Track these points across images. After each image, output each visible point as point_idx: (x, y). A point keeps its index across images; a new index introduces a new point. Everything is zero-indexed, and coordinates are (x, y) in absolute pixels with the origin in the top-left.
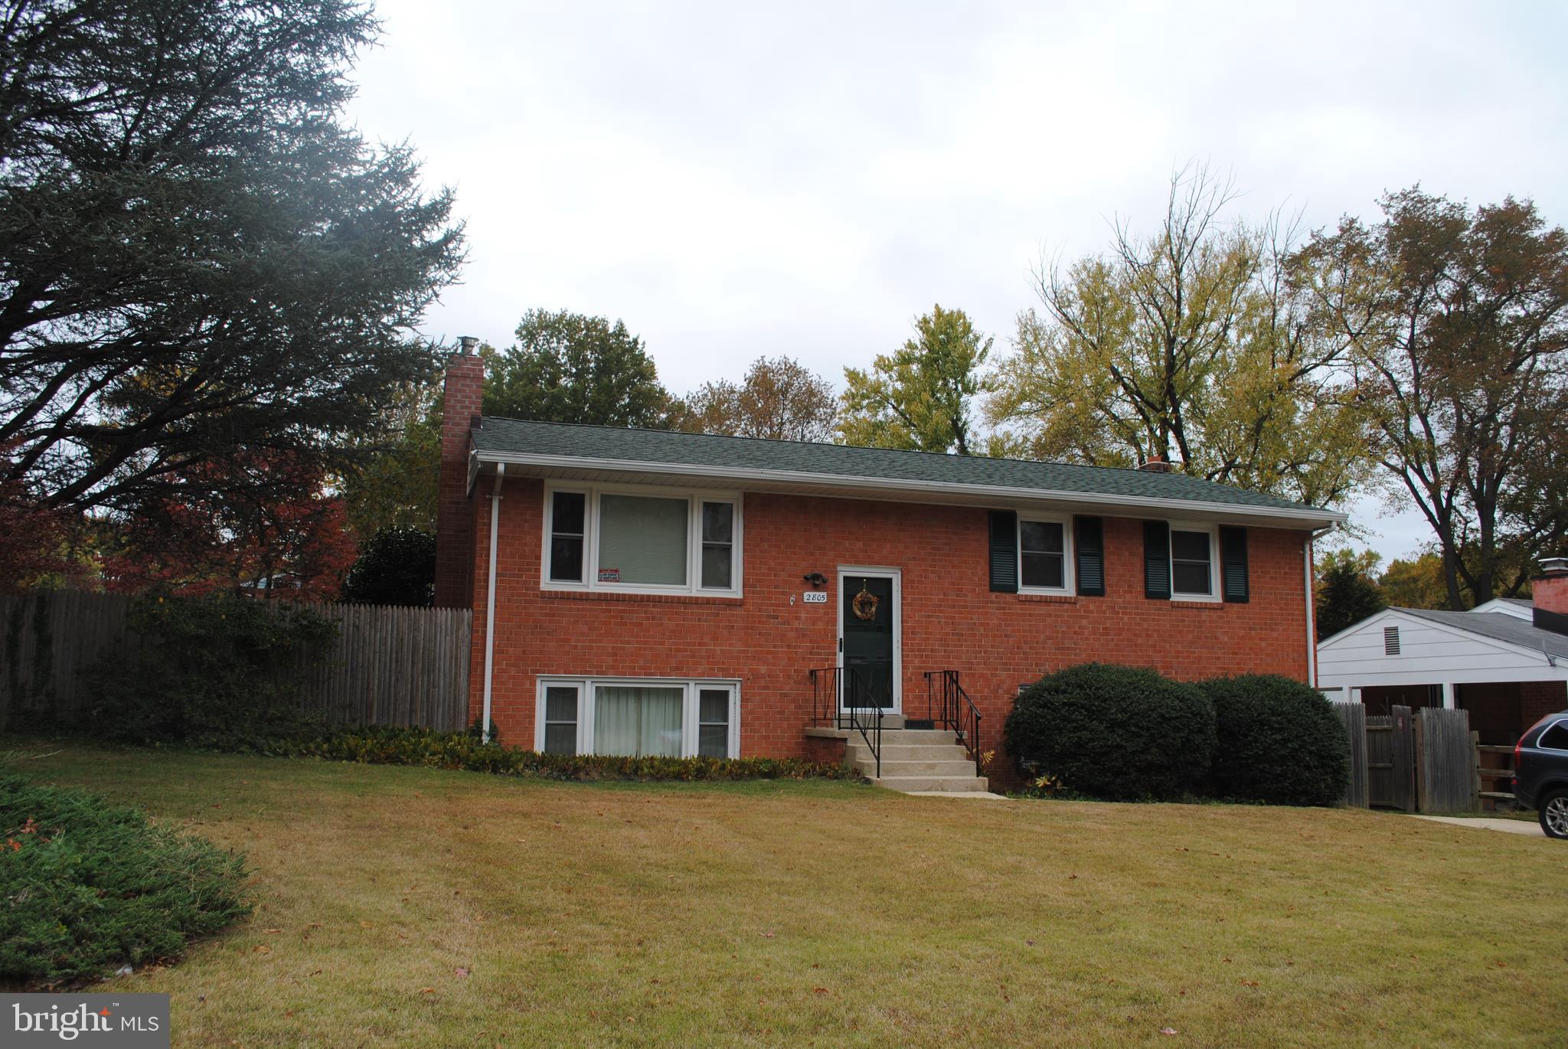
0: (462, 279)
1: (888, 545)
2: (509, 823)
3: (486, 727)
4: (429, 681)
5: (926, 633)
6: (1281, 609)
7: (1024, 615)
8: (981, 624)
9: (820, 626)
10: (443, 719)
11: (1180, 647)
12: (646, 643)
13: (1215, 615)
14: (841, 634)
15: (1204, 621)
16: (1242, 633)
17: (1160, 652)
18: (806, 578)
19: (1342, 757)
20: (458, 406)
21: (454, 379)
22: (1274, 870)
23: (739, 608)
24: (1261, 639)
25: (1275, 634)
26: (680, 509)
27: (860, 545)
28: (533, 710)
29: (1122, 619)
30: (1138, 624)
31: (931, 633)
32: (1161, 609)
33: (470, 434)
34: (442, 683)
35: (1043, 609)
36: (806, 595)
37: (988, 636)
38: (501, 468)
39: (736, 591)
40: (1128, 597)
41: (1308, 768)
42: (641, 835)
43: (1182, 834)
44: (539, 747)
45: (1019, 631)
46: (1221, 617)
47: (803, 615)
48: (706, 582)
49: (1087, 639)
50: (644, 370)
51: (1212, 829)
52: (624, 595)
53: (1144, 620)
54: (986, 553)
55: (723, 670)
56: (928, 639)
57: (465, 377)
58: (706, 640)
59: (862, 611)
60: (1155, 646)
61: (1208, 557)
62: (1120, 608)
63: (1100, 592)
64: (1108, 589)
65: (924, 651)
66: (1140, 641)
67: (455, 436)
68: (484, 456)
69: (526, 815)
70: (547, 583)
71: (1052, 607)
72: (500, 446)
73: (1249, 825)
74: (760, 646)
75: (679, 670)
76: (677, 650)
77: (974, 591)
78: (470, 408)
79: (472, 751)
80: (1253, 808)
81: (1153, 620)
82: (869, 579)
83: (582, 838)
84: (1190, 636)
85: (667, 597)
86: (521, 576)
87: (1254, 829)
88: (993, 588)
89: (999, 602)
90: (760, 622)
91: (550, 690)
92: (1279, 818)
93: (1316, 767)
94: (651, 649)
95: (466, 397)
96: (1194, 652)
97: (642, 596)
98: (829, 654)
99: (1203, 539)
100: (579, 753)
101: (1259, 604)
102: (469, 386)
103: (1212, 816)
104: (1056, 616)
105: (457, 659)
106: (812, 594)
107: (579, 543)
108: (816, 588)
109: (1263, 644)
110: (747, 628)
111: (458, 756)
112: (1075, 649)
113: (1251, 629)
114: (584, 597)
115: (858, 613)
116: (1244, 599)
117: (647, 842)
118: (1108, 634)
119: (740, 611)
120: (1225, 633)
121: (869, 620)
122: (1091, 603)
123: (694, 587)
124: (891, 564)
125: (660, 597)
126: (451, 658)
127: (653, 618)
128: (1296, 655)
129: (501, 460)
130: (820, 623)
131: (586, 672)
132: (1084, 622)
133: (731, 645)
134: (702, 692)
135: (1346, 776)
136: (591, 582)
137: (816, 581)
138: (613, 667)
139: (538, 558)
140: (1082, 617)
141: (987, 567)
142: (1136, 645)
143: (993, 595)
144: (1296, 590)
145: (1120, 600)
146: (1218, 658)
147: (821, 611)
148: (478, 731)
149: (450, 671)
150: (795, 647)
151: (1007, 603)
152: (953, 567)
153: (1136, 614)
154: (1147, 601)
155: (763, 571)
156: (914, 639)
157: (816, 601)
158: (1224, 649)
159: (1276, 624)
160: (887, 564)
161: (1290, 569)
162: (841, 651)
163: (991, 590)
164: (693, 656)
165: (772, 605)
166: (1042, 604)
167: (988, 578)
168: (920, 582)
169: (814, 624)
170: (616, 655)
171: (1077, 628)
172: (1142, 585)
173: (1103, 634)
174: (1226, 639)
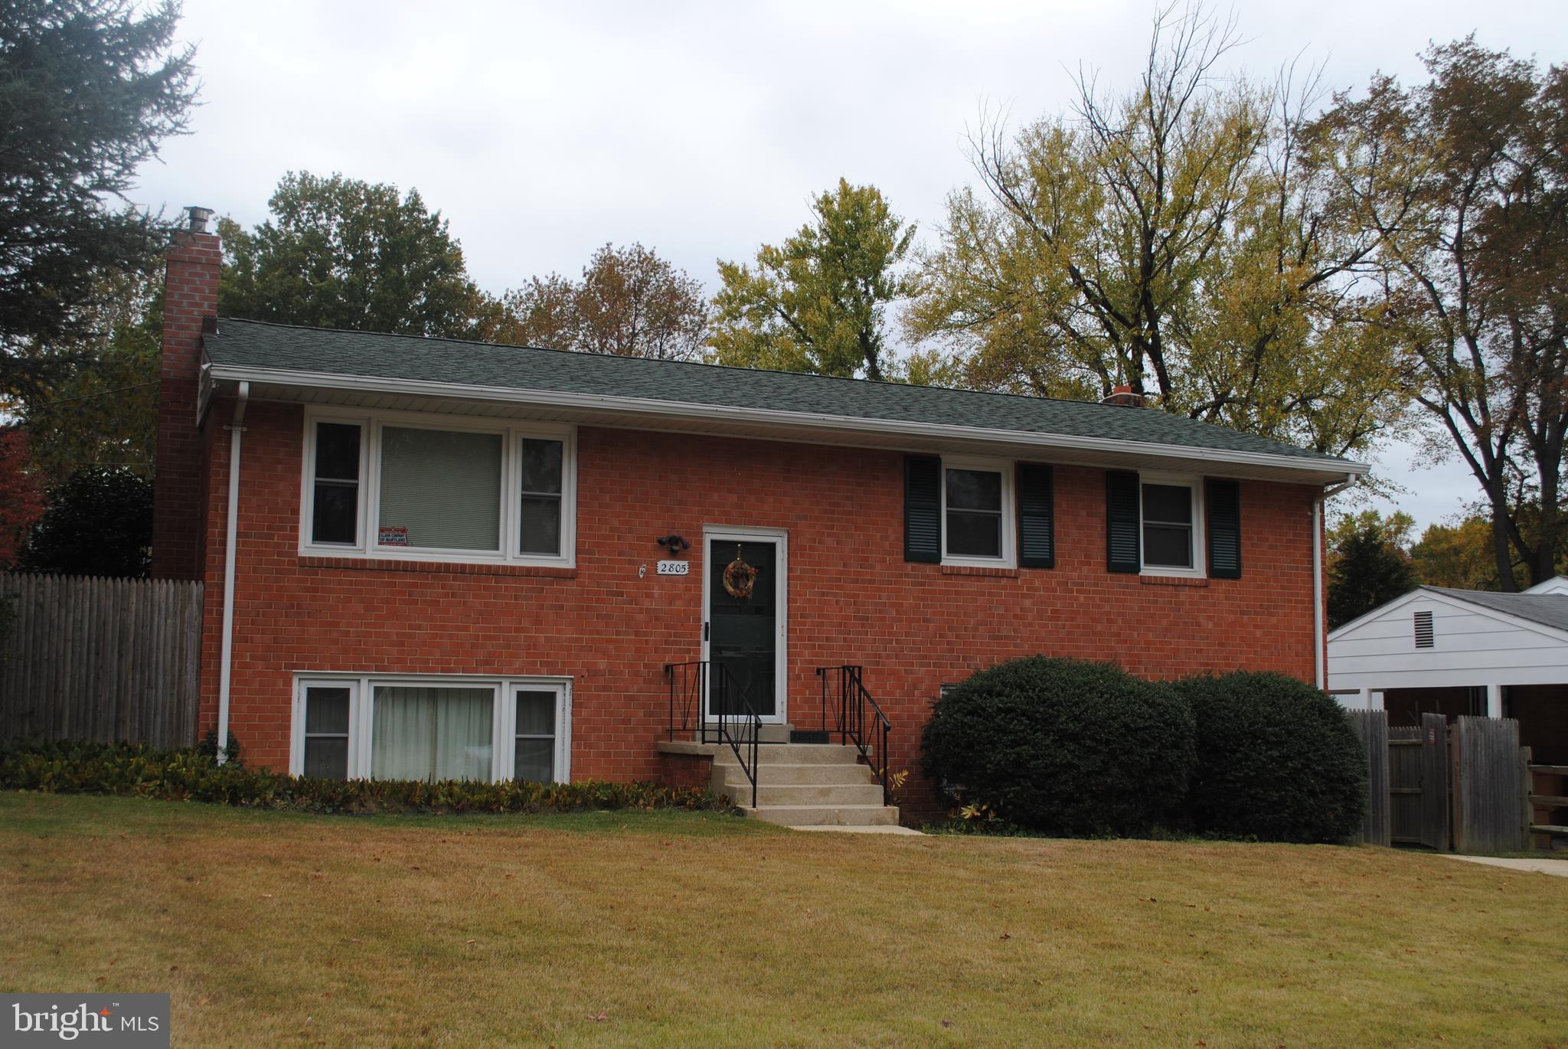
0: (191, 127)
1: (771, 499)
2: (250, 872)
3: (223, 742)
4: (142, 679)
5: (820, 616)
6: (1282, 587)
7: (948, 593)
8: (893, 605)
9: (679, 605)
10: (162, 732)
11: (1151, 636)
12: (443, 627)
13: (1196, 594)
14: (706, 617)
15: (1183, 603)
16: (1231, 618)
17: (1125, 642)
18: (660, 542)
19: (1357, 780)
20: (185, 302)
21: (179, 266)
22: (1264, 925)
23: (571, 582)
24: (1256, 626)
25: (1273, 620)
26: (493, 446)
27: (733, 498)
28: (288, 719)
29: (1076, 599)
30: (1098, 606)
31: (826, 616)
32: (1127, 587)
33: (201, 341)
34: (161, 682)
35: (973, 586)
36: (660, 564)
37: (900, 620)
38: (244, 388)
39: (566, 559)
40: (1085, 569)
41: (1312, 793)
42: (431, 886)
43: (1149, 879)
44: (296, 768)
45: (942, 613)
46: (1204, 597)
47: (656, 591)
48: (526, 547)
49: (1031, 625)
50: (448, 259)
51: (1188, 872)
52: (414, 563)
53: (1105, 600)
54: (899, 511)
55: (547, 664)
56: (822, 624)
57: (194, 262)
58: (525, 624)
59: (736, 586)
60: (1119, 635)
61: (1189, 519)
62: (1075, 584)
63: (1048, 564)
64: (1059, 560)
65: (818, 639)
66: (1099, 628)
67: (180, 343)
68: (221, 372)
69: (274, 861)
70: (307, 546)
71: (986, 583)
72: (242, 358)
73: (1235, 868)
74: (599, 632)
75: (489, 664)
76: (485, 637)
77: (884, 561)
78: (202, 305)
79: (203, 775)
80: (1241, 846)
81: (1117, 600)
82: (744, 543)
83: (351, 892)
84: (1164, 622)
85: (472, 566)
86: (271, 537)
87: (1241, 874)
88: (909, 557)
89: (916, 576)
90: (598, 601)
91: (310, 691)
92: (1274, 859)
93: (1323, 793)
94: (451, 636)
95: (196, 290)
96: (1170, 643)
97: (439, 565)
98: (690, 643)
99: (1184, 494)
100: (351, 776)
101: (1254, 580)
102: (202, 275)
103: (1189, 856)
104: (990, 594)
105: (181, 649)
106: (668, 563)
107: (352, 493)
108: (674, 555)
109: (1258, 633)
110: (581, 608)
111: (183, 782)
112: (1015, 638)
113: (1242, 613)
114: (360, 566)
115: (730, 589)
116: (1234, 574)
117: (439, 895)
118: (1057, 619)
119: (571, 586)
120: (1210, 618)
121: (744, 597)
122: (1036, 578)
123: (510, 553)
124: (774, 524)
125: (463, 566)
126: (174, 648)
127: (454, 595)
128: (1299, 647)
129: (245, 377)
130: (680, 602)
131: (362, 668)
132: (1027, 603)
133: (559, 631)
134: (520, 695)
135: (1361, 805)
136: (368, 546)
137: (674, 547)
138: (398, 660)
139: (296, 512)
140: (1024, 596)
141: (901, 530)
142: (1094, 634)
143: (909, 566)
144: (1300, 562)
145: (1075, 574)
146: (1200, 651)
147: (681, 586)
148: (211, 747)
149: (173, 666)
150: (645, 634)
151: (927, 577)
152: (857, 529)
153: (1094, 592)
154: (1109, 575)
155: (603, 532)
156: (804, 624)
157: (674, 572)
158: (1208, 639)
159: (1275, 607)
160: (769, 524)
161: (1294, 535)
162: (707, 639)
163: (906, 560)
164: (508, 646)
165: (615, 578)
166: (973, 578)
167: (903, 544)
168: (812, 548)
169: (670, 604)
170: (402, 644)
171: (1018, 611)
172: (1103, 554)
173: (1051, 619)
174: (1210, 625)
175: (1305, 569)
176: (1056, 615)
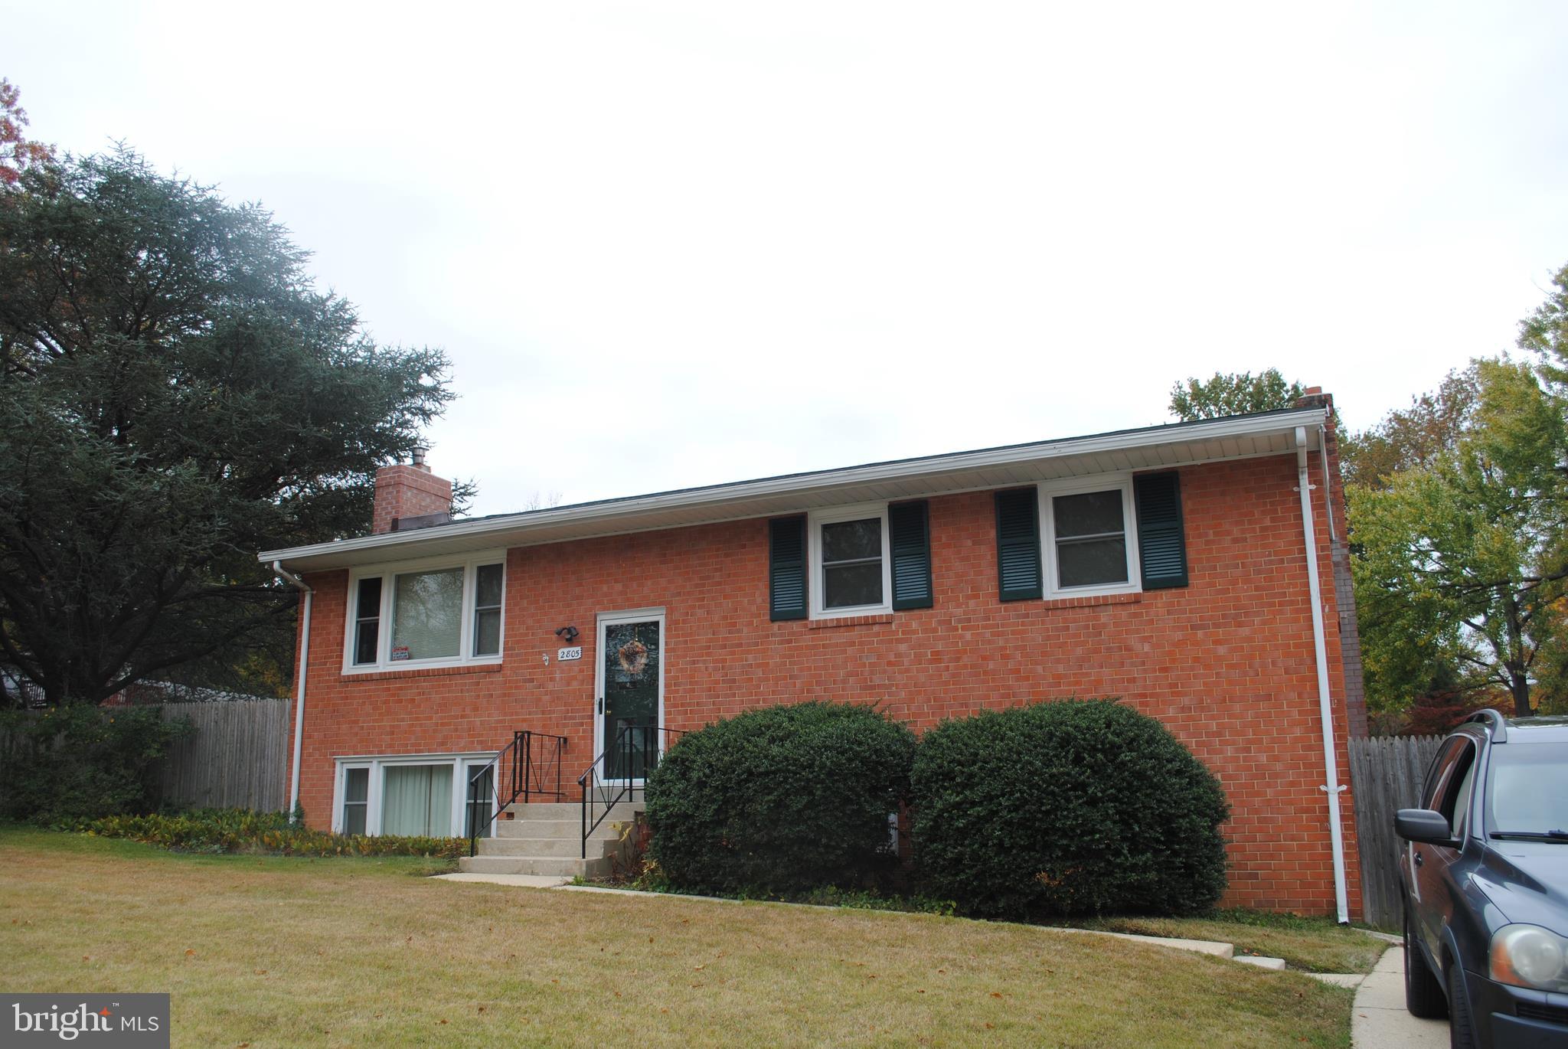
1: (649, 583)
3: (293, 809)
4: (261, 767)
5: (691, 683)
6: (1257, 589)
7: (815, 647)
8: (758, 665)
9: (575, 685)
11: (1061, 669)
12: (417, 719)
13: (1124, 613)
14: (600, 692)
15: (1104, 625)
16: (1178, 635)
17: (1027, 678)
18: (559, 633)
21: (381, 490)
23: (497, 675)
24: (1217, 642)
25: (1245, 631)
26: (459, 576)
27: (619, 587)
28: (332, 792)
29: (961, 637)
30: (989, 642)
31: (697, 683)
32: (1027, 616)
35: (842, 637)
36: (560, 654)
37: (767, 679)
38: (276, 565)
39: (499, 657)
40: (972, 603)
44: (338, 825)
45: (809, 669)
46: (1135, 615)
47: (558, 676)
48: (477, 651)
49: (907, 671)
53: (999, 634)
54: (766, 573)
55: (481, 742)
56: (693, 690)
57: (388, 486)
58: (468, 712)
59: (630, 664)
60: (1018, 671)
61: (1119, 527)
62: (960, 621)
63: (927, 603)
64: (939, 598)
65: (689, 704)
66: (991, 666)
70: (350, 667)
71: (857, 631)
74: (517, 714)
75: (443, 744)
76: (442, 724)
77: (750, 624)
78: (391, 512)
81: (1014, 633)
84: (1079, 651)
85: (432, 670)
86: (325, 664)
88: (775, 617)
89: (781, 635)
90: (517, 688)
91: (347, 772)
94: (421, 725)
95: (389, 503)
96: (1087, 674)
97: (414, 671)
98: (583, 717)
99: (1112, 500)
100: (368, 834)
101: (1212, 585)
102: (391, 493)
104: (860, 643)
106: (566, 650)
107: (375, 627)
108: (570, 642)
109: (1222, 650)
110: (505, 695)
113: (1193, 627)
114: (385, 677)
115: (626, 666)
116: (1180, 582)
118: (939, 661)
119: (498, 678)
120: (1145, 639)
122: (915, 620)
123: (466, 658)
124: (653, 604)
127: (423, 693)
128: (1292, 662)
129: (275, 558)
130: (575, 683)
131: (370, 752)
132: (903, 648)
133: (489, 715)
134: (470, 768)
136: (384, 663)
137: (570, 637)
138: (391, 746)
140: (899, 641)
141: (767, 591)
142: (986, 673)
143: (776, 625)
144: (1288, 552)
145: (959, 611)
146: (1133, 680)
147: (576, 669)
148: (286, 816)
150: (550, 712)
151: (793, 634)
152: (725, 597)
153: (985, 627)
154: (1003, 606)
155: (522, 631)
156: (677, 691)
157: (571, 658)
158: (1143, 663)
159: (1246, 614)
160: (647, 605)
161: (1273, 520)
162: (601, 713)
163: (773, 620)
164: (456, 730)
165: (528, 667)
166: (842, 629)
167: (768, 605)
168: (684, 622)
169: (568, 684)
170: (392, 733)
171: (892, 659)
172: (995, 583)
173: (931, 662)
174: (1147, 648)
175: (1294, 560)
176: (937, 657)
